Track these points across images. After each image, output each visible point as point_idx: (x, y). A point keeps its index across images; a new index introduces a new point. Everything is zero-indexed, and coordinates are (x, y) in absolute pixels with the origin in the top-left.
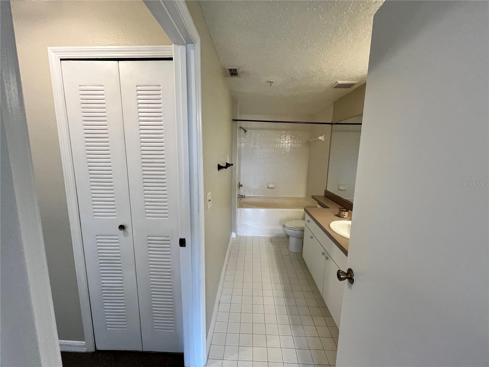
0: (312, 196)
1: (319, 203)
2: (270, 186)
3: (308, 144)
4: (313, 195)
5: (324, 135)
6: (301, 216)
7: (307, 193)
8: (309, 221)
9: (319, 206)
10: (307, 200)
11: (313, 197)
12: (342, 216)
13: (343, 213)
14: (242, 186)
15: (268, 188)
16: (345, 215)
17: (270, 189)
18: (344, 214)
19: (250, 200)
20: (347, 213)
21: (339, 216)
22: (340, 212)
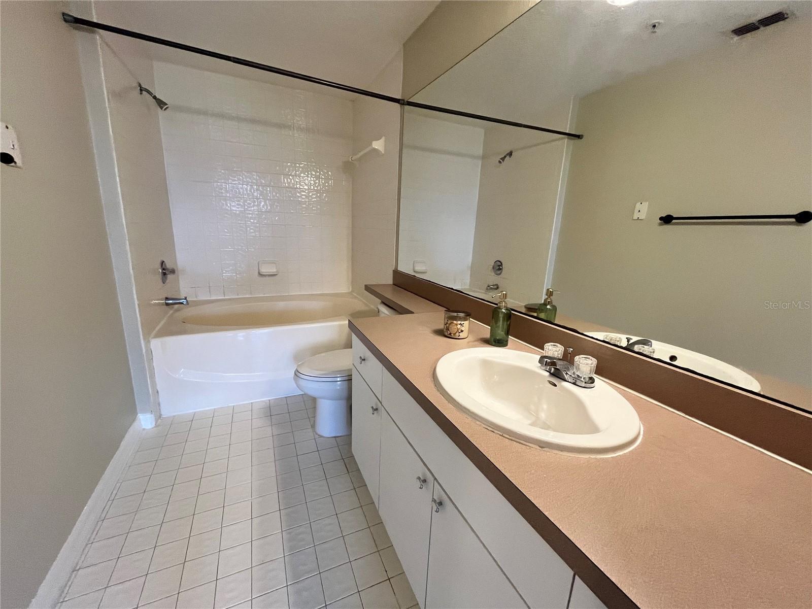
0: (366, 286)
1: (383, 303)
2: (264, 270)
3: (349, 168)
4: (368, 283)
5: (383, 138)
6: (343, 339)
7: (354, 282)
8: (364, 360)
9: (384, 310)
10: (356, 297)
11: (368, 288)
12: (454, 334)
13: (456, 325)
14: (173, 271)
15: (260, 275)
16: (463, 329)
17: (265, 278)
18: (459, 326)
19: (207, 310)
20: (466, 323)
21: (446, 334)
22: (449, 322)
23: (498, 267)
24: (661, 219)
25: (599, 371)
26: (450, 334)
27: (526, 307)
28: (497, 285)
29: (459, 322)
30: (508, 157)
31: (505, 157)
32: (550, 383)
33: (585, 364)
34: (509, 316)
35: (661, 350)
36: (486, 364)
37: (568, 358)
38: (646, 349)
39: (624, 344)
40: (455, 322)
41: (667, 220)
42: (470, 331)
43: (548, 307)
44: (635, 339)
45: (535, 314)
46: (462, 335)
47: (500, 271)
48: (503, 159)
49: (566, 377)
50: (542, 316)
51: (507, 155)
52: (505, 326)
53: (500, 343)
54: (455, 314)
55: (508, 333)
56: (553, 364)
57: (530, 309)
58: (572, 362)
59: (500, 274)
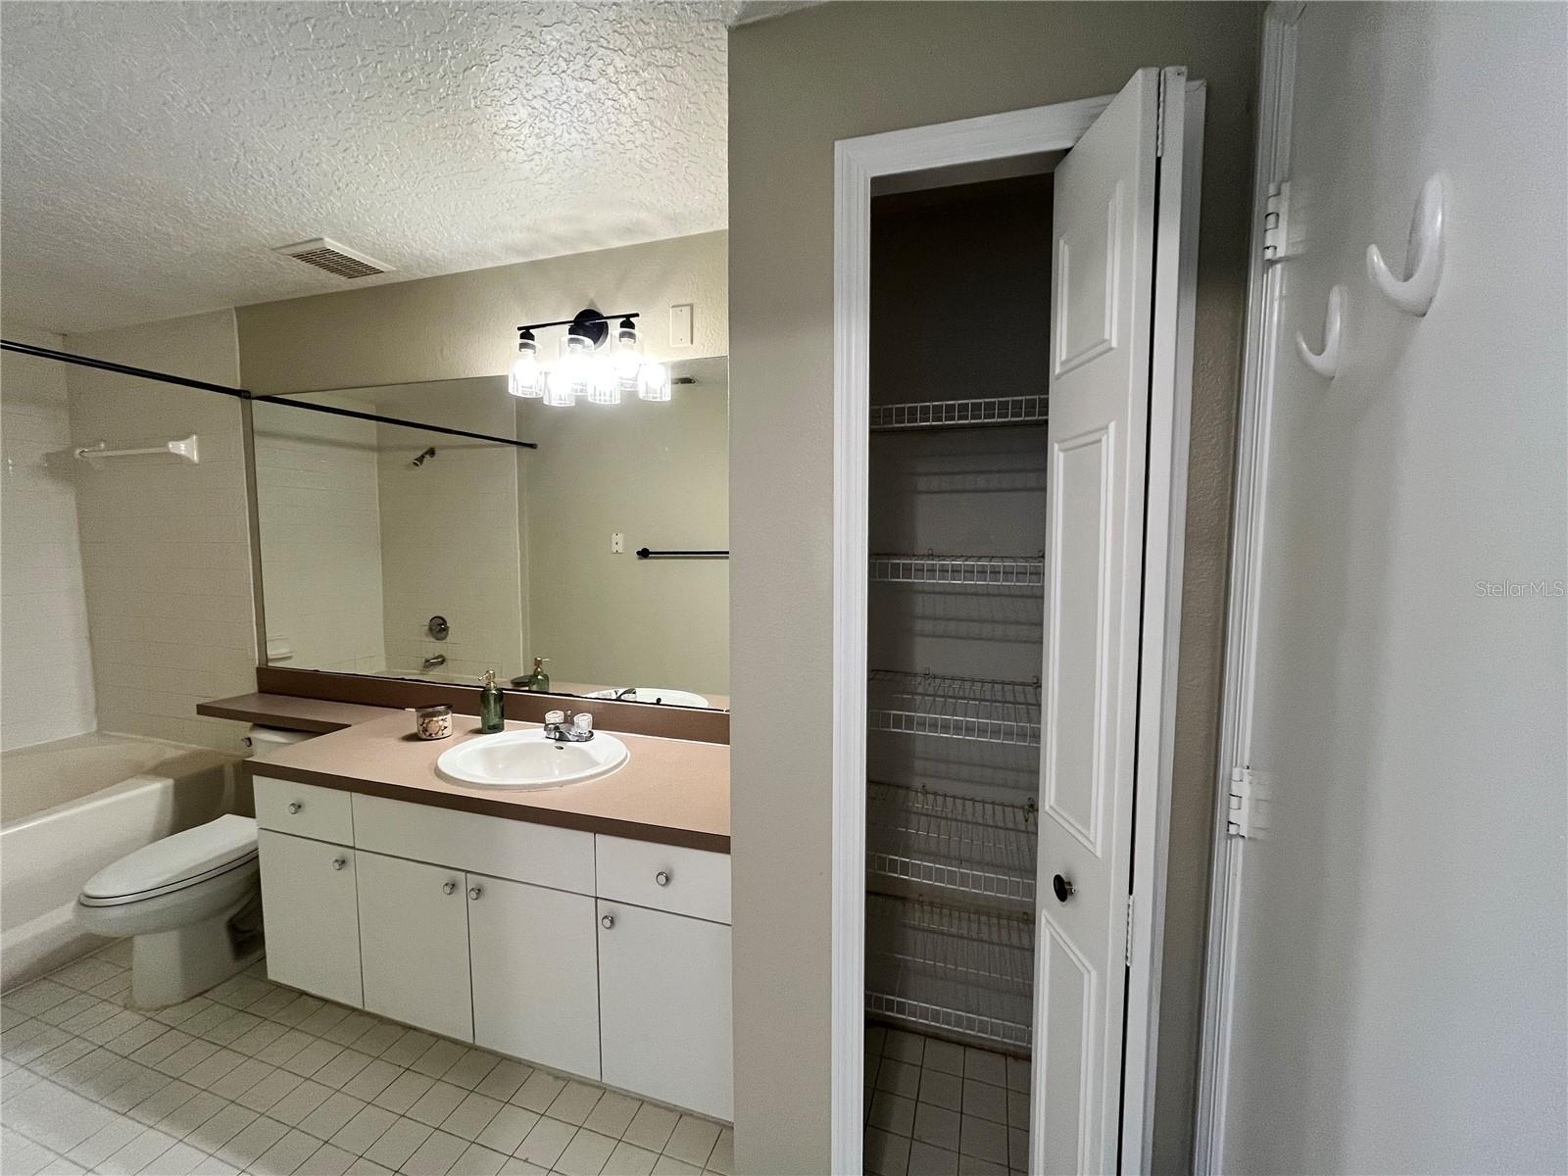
0: (199, 707)
1: (262, 726)
4: (202, 701)
5: (196, 436)
8: (300, 806)
11: (207, 710)
13: (436, 722)
16: (446, 724)
18: (441, 723)
20: (449, 717)
21: (424, 737)
22: (426, 721)
23: (439, 628)
24: (638, 553)
25: (596, 725)
26: (430, 735)
27: (512, 682)
28: (441, 656)
29: (441, 718)
30: (428, 457)
31: (423, 457)
32: (557, 747)
33: (584, 721)
34: (501, 696)
35: (646, 695)
36: (488, 753)
37: (569, 721)
38: (629, 697)
39: (614, 697)
40: (435, 719)
41: (644, 554)
42: (454, 726)
43: (539, 677)
44: (621, 691)
45: (527, 688)
46: (447, 732)
47: (445, 633)
48: (421, 459)
49: (570, 737)
50: (534, 688)
51: (426, 453)
52: (498, 708)
53: (496, 728)
54: (431, 710)
55: (503, 716)
56: (557, 728)
57: (518, 684)
58: (572, 723)
59: (444, 638)
